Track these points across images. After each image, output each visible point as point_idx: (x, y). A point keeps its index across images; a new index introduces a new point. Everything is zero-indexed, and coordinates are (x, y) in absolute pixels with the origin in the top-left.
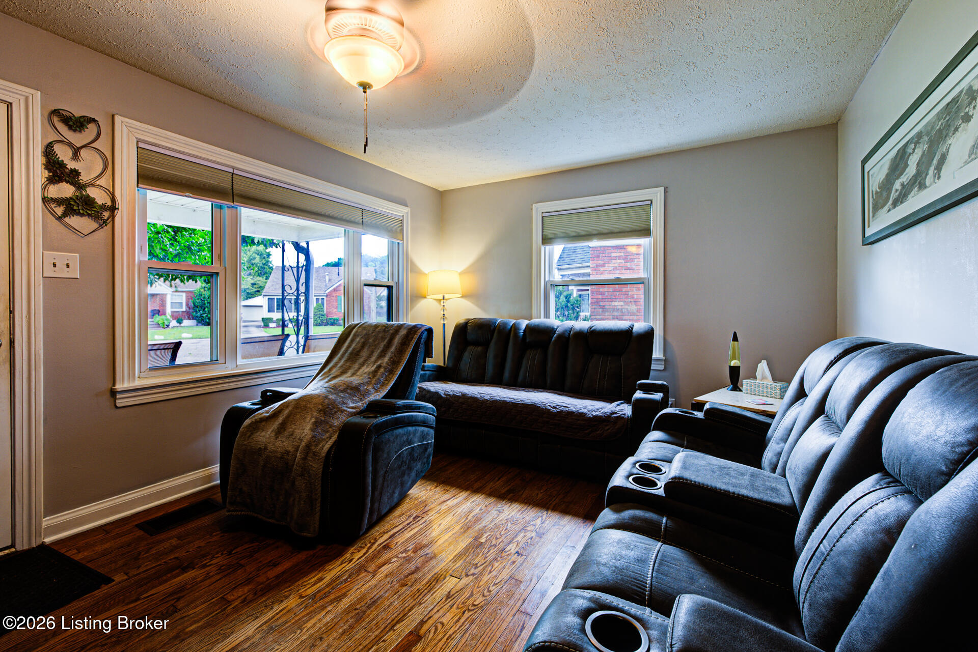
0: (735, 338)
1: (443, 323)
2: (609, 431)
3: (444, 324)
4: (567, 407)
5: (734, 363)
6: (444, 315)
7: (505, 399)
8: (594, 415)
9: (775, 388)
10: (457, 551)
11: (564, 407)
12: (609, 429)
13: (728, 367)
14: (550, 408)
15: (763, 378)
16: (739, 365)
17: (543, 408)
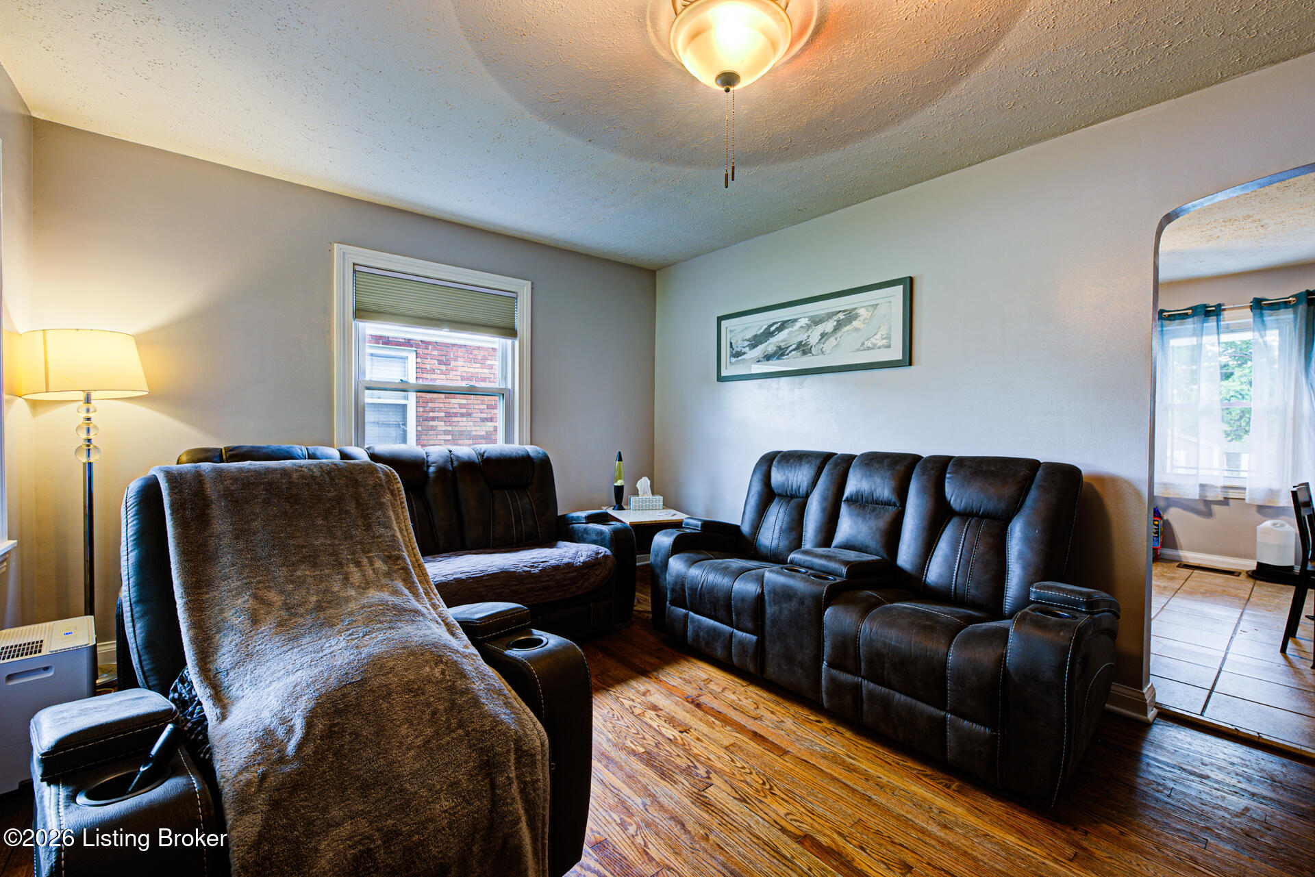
0: (620, 459)
1: (85, 460)
2: (602, 574)
3: (90, 464)
4: (546, 562)
5: (619, 483)
6: (89, 440)
7: (455, 576)
8: (582, 561)
9: (659, 500)
10: (655, 777)
11: (542, 562)
12: (601, 573)
13: (613, 487)
14: (528, 569)
15: (644, 493)
16: (622, 484)
17: (520, 572)
